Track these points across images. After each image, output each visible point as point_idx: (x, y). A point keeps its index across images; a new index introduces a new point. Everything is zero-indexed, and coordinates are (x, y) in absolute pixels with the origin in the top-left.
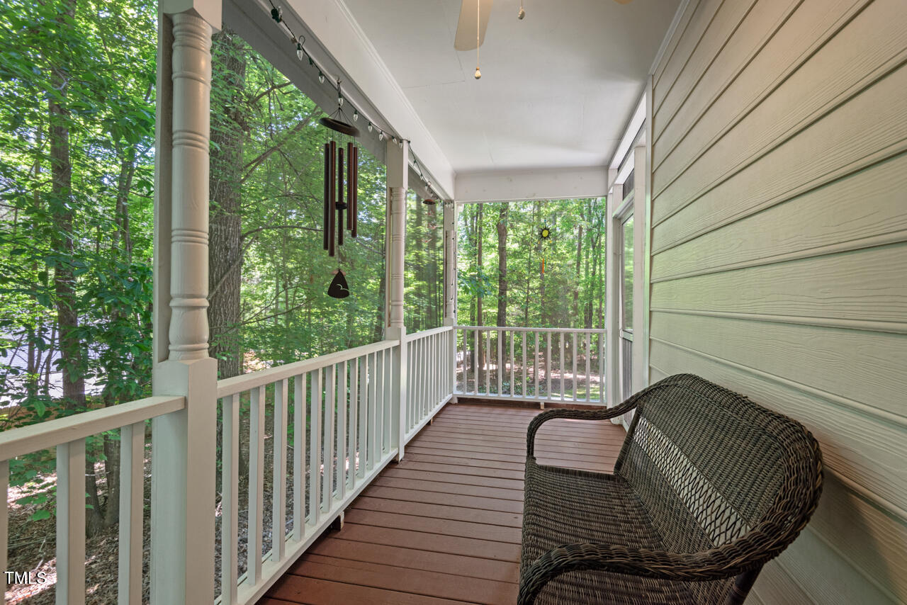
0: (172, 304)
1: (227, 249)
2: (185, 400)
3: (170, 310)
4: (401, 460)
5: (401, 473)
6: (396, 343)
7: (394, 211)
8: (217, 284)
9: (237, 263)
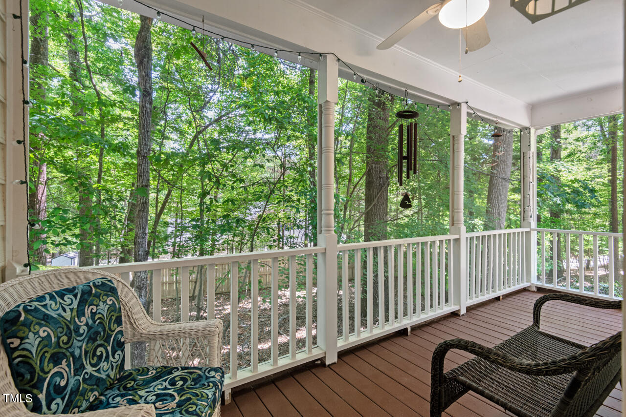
0: (322, 213)
1: (380, 178)
2: (325, 249)
3: (322, 215)
4: (463, 315)
5: (460, 322)
6: (457, 237)
7: (455, 151)
8: (376, 197)
9: (386, 185)
